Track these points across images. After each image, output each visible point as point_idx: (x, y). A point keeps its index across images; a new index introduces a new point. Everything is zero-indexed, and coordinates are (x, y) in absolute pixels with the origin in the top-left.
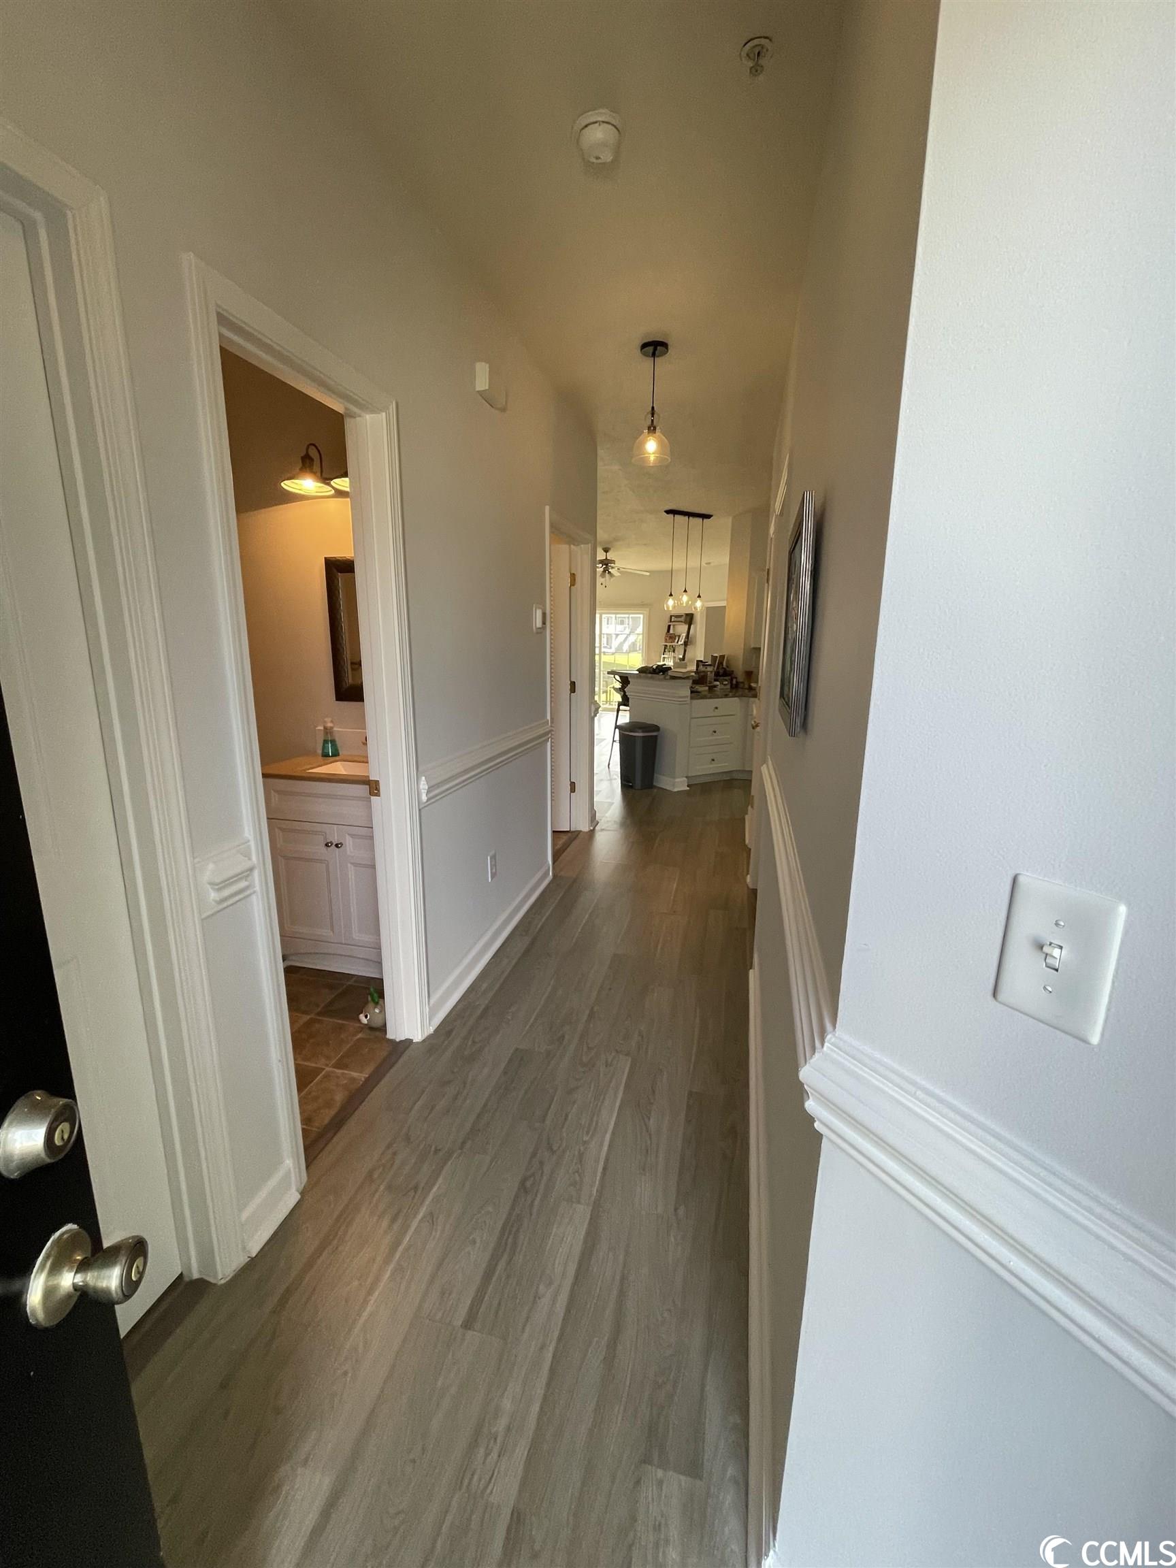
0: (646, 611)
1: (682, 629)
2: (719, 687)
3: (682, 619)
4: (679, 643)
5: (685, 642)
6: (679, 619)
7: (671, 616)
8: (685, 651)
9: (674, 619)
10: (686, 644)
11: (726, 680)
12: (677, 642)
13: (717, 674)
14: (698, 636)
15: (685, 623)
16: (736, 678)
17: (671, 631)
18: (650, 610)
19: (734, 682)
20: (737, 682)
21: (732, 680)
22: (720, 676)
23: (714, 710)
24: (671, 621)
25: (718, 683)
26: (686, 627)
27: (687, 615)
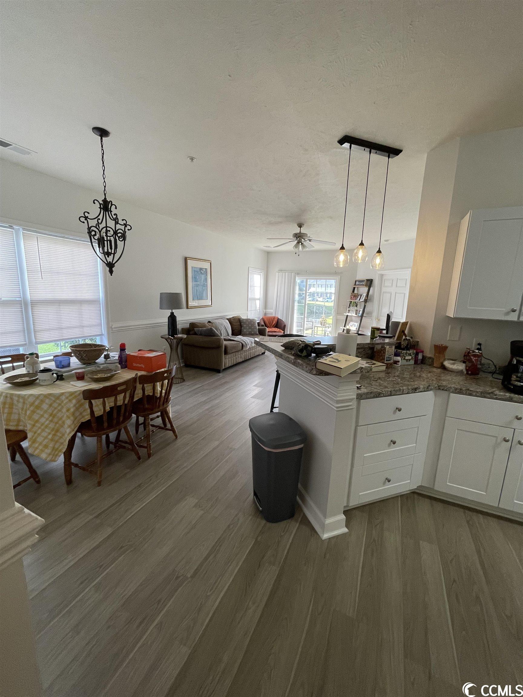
0: (338, 278)
1: (363, 290)
2: (400, 363)
3: (364, 283)
4: (361, 300)
5: (365, 300)
6: (362, 283)
7: (356, 281)
8: (365, 306)
9: (358, 283)
10: (366, 301)
11: (410, 355)
12: (359, 300)
13: (398, 346)
14: (375, 296)
15: (366, 285)
16: (422, 352)
17: (356, 292)
18: (341, 277)
19: (420, 357)
20: (423, 356)
21: (417, 354)
22: (403, 349)
23: (395, 412)
24: (355, 285)
25: (399, 358)
26: (366, 289)
27: (368, 280)
